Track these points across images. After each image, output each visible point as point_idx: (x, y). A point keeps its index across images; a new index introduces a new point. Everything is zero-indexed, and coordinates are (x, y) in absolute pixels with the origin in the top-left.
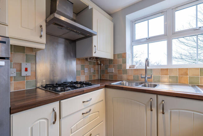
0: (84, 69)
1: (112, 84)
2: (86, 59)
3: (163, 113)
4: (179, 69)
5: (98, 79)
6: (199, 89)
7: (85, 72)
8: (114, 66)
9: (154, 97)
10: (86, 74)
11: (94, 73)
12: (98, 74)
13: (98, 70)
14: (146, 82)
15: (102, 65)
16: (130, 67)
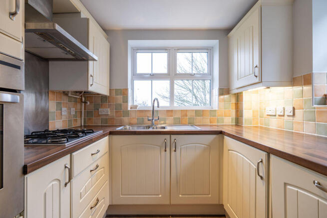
0: (61, 110)
1: (117, 129)
2: (65, 93)
3: (175, 151)
4: (181, 110)
5: (81, 126)
6: (196, 127)
7: (63, 113)
8: (110, 106)
9: (168, 137)
10: (64, 118)
11: (75, 116)
12: (81, 117)
13: (81, 112)
14: (153, 124)
15: (89, 103)
16: (131, 108)
